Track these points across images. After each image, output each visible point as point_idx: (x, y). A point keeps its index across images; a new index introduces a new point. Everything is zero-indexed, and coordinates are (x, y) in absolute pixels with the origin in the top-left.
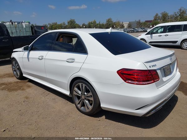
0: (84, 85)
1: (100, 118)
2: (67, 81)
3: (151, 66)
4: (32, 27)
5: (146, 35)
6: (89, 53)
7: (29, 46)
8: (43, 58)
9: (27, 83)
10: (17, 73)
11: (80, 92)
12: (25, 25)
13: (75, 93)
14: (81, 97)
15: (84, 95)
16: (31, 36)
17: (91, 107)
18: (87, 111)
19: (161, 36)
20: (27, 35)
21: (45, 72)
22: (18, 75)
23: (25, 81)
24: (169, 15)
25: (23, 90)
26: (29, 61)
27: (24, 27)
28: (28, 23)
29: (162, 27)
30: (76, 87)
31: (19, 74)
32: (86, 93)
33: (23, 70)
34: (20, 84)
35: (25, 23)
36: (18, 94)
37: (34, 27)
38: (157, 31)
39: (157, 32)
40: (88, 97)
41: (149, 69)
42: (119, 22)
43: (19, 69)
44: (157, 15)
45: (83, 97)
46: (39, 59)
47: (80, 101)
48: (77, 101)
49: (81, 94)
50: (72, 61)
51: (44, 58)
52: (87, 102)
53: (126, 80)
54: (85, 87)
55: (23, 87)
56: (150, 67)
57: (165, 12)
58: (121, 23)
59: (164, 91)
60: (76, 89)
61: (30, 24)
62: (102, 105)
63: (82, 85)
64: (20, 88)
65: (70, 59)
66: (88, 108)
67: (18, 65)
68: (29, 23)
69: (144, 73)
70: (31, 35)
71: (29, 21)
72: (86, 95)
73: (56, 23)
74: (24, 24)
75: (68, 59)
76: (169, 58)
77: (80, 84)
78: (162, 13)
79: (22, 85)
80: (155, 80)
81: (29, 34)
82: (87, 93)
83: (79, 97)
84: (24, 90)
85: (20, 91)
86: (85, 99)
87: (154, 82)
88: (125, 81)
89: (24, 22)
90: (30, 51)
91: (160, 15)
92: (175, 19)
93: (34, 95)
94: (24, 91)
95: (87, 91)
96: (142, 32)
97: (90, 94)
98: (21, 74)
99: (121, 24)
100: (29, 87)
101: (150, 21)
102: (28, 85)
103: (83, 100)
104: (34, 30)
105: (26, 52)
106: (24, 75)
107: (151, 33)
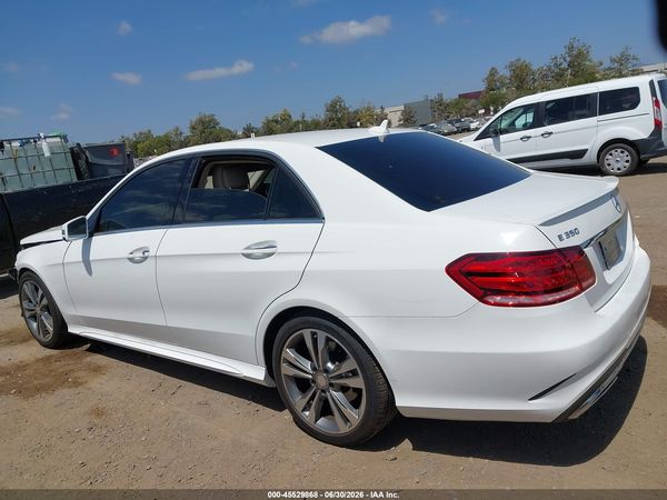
0: (322, 336)
1: (394, 451)
2: (253, 330)
3: (564, 236)
4: (76, 154)
5: (476, 139)
6: (325, 214)
7: (88, 217)
8: (146, 254)
9: (89, 359)
10: (42, 326)
11: (307, 365)
12: (51, 148)
13: (286, 370)
14: (314, 382)
15: (326, 371)
16: (74, 185)
17: (355, 416)
18: (344, 429)
19: (529, 137)
20: (60, 183)
21: (161, 304)
22: (46, 332)
23: (75, 350)
24: (535, 67)
25: (76, 384)
26: (90, 272)
27: (47, 154)
28: (58, 139)
29: (526, 109)
30: (289, 347)
31: (51, 329)
32: (329, 365)
33: (67, 311)
34: (61, 367)
35: (48, 140)
36: (61, 404)
37: (84, 153)
38: (513, 123)
39: (511, 128)
40: (340, 377)
41: (560, 245)
42: (368, 109)
43: (52, 308)
44: (493, 72)
45: (322, 381)
46: (131, 260)
47: (312, 398)
48: (298, 400)
49: (314, 369)
50: (267, 250)
51: (152, 253)
52: (338, 395)
53: (486, 295)
54: (328, 340)
55: (76, 374)
56: (560, 237)
57: (519, 60)
58: (378, 111)
59: (616, 318)
60: (290, 353)
61: (66, 141)
62: (402, 401)
63: (313, 334)
64: (63, 380)
65: (258, 245)
66: (346, 420)
67: (47, 294)
68: (64, 138)
69: (543, 260)
70: (75, 180)
71: (62, 132)
72: (334, 371)
73: (149, 132)
74: (44, 146)
75: (248, 248)
76: (610, 204)
77: (307, 333)
78: (511, 65)
79: (68, 368)
80: (584, 284)
81: (67, 176)
82: (333, 363)
83: (303, 385)
84: (81, 384)
85: (66, 391)
86: (331, 385)
87: (582, 290)
88: (482, 299)
89: (45, 138)
90: (91, 235)
91: (505, 73)
92: (558, 80)
93: (122, 398)
94: (80, 388)
95: (337, 355)
96: (455, 133)
97: (350, 364)
98: (61, 324)
99: (378, 116)
100: (97, 370)
101: (476, 95)
102: (90, 364)
103: (323, 391)
104: (82, 163)
105: (78, 243)
106: (72, 329)
107: (493, 132)
